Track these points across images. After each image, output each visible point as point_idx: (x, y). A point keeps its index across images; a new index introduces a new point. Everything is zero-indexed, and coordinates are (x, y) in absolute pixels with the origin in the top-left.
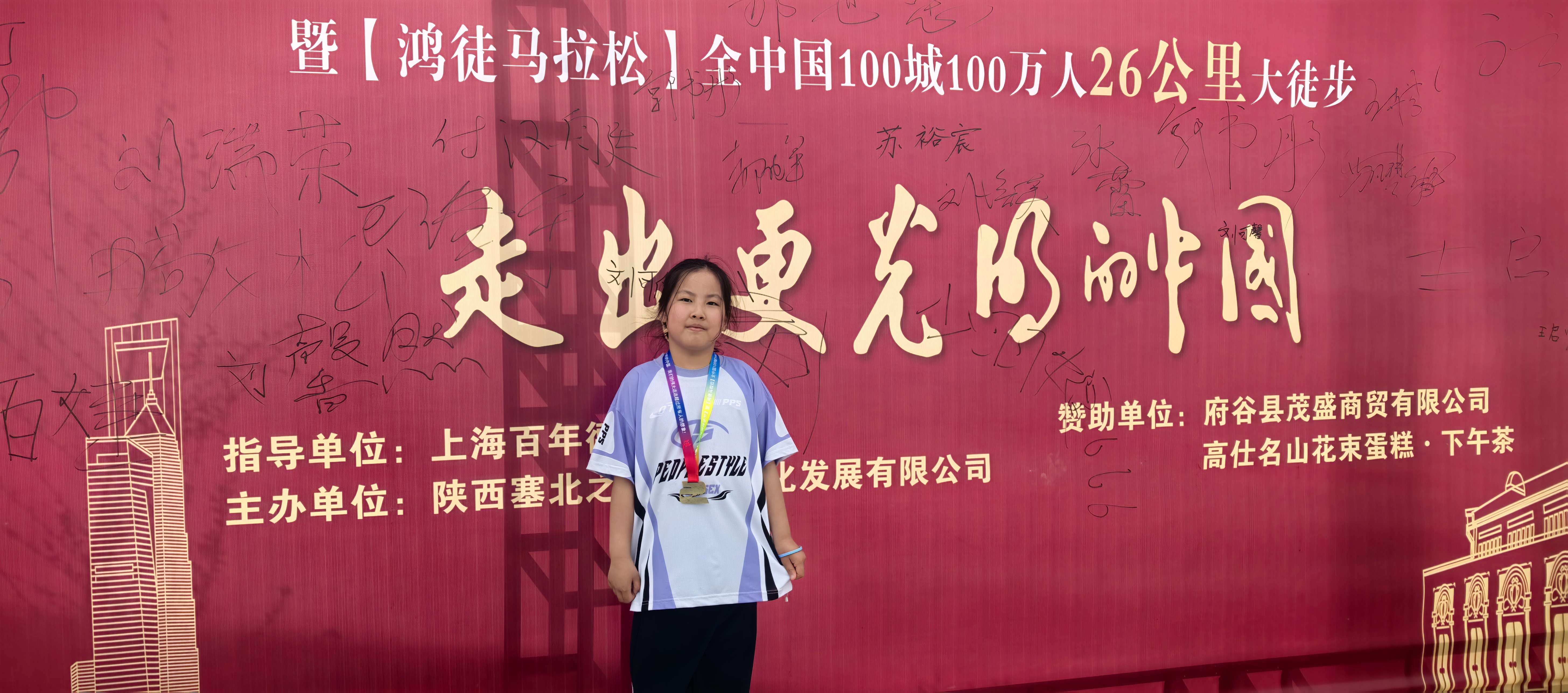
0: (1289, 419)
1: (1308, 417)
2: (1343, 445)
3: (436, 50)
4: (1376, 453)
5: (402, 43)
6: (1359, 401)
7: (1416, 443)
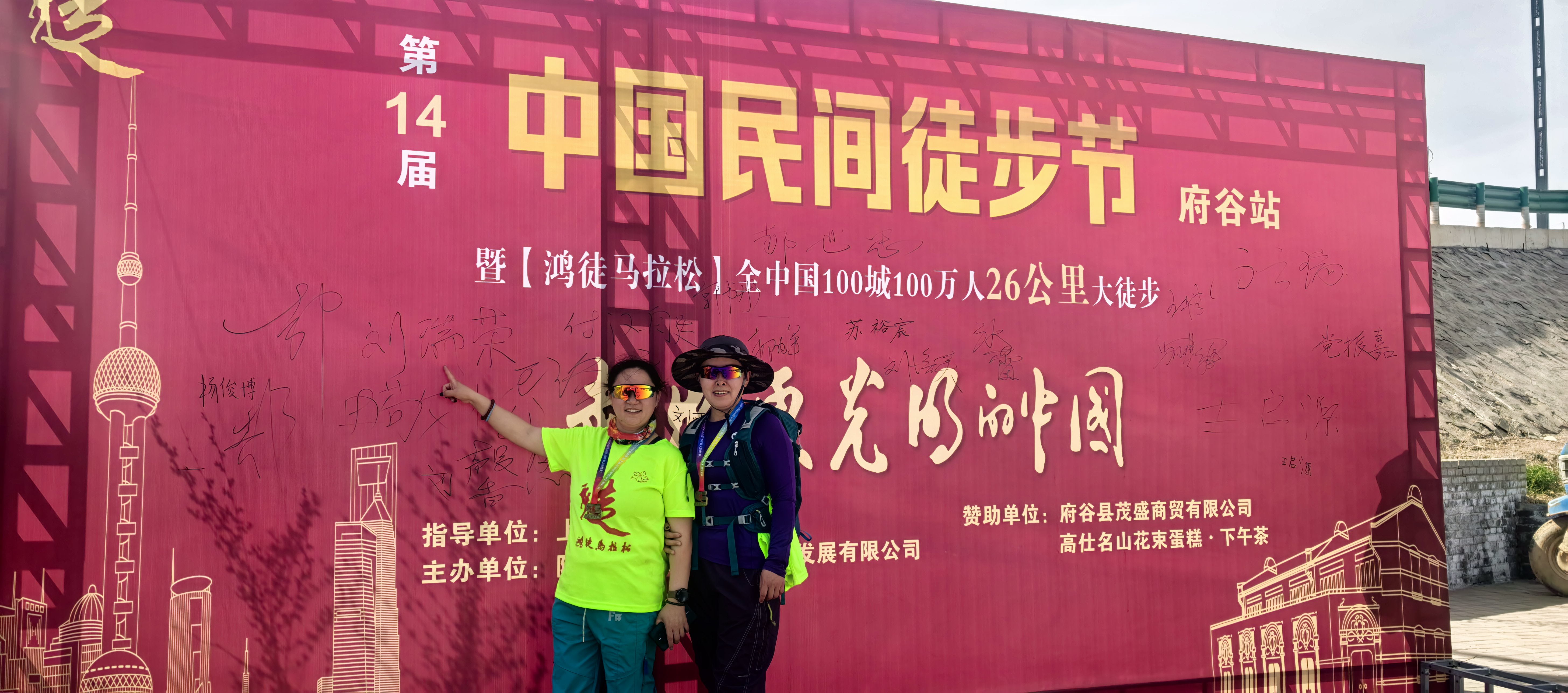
0: (1117, 519)
1: (1130, 518)
2: (1154, 538)
3: (569, 268)
4: (1177, 543)
5: (547, 263)
6: (1164, 507)
7: (1204, 537)
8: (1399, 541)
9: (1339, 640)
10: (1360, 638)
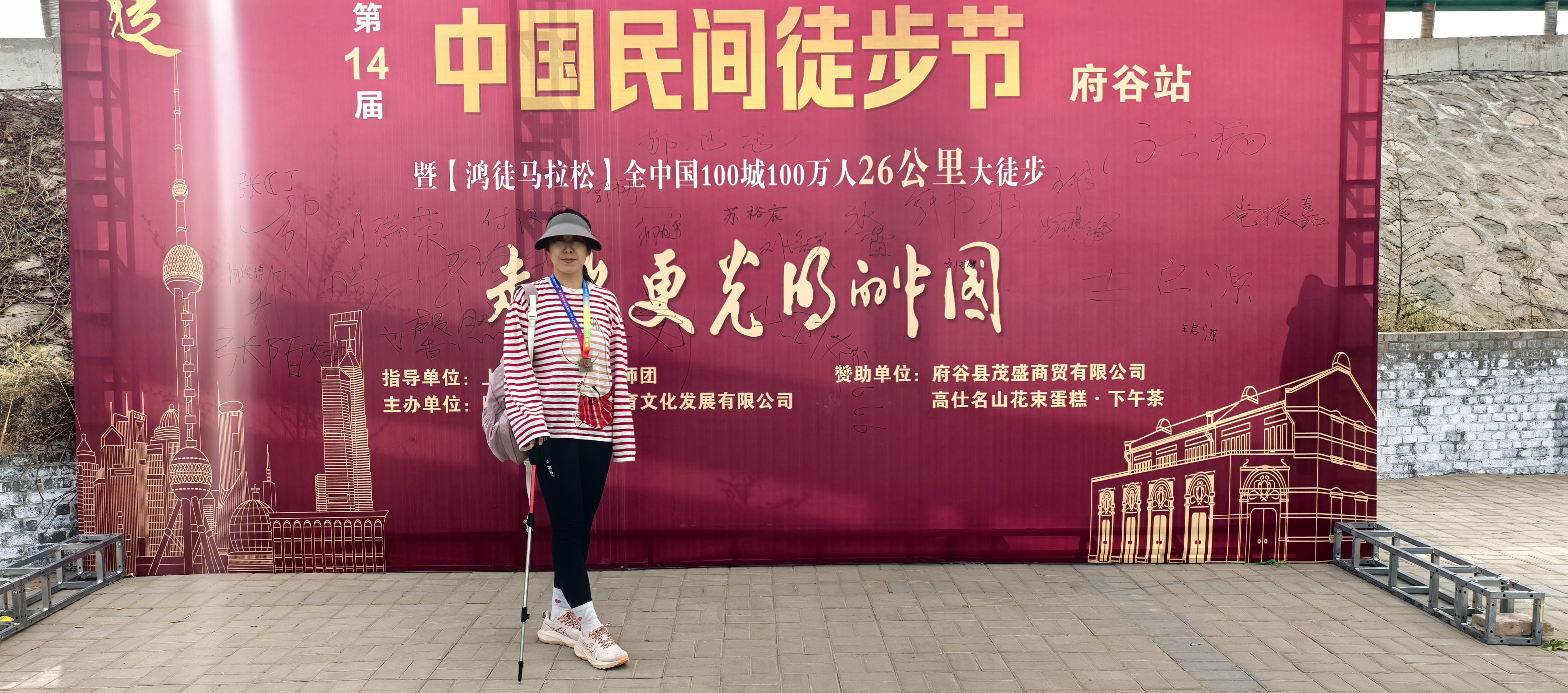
1: (1008, 378)
2: (1033, 397)
3: (485, 174)
4: (1058, 403)
5: (468, 171)
6: (1046, 370)
7: (1089, 398)
8: (1318, 407)
9: (1239, 498)
10: (1264, 496)
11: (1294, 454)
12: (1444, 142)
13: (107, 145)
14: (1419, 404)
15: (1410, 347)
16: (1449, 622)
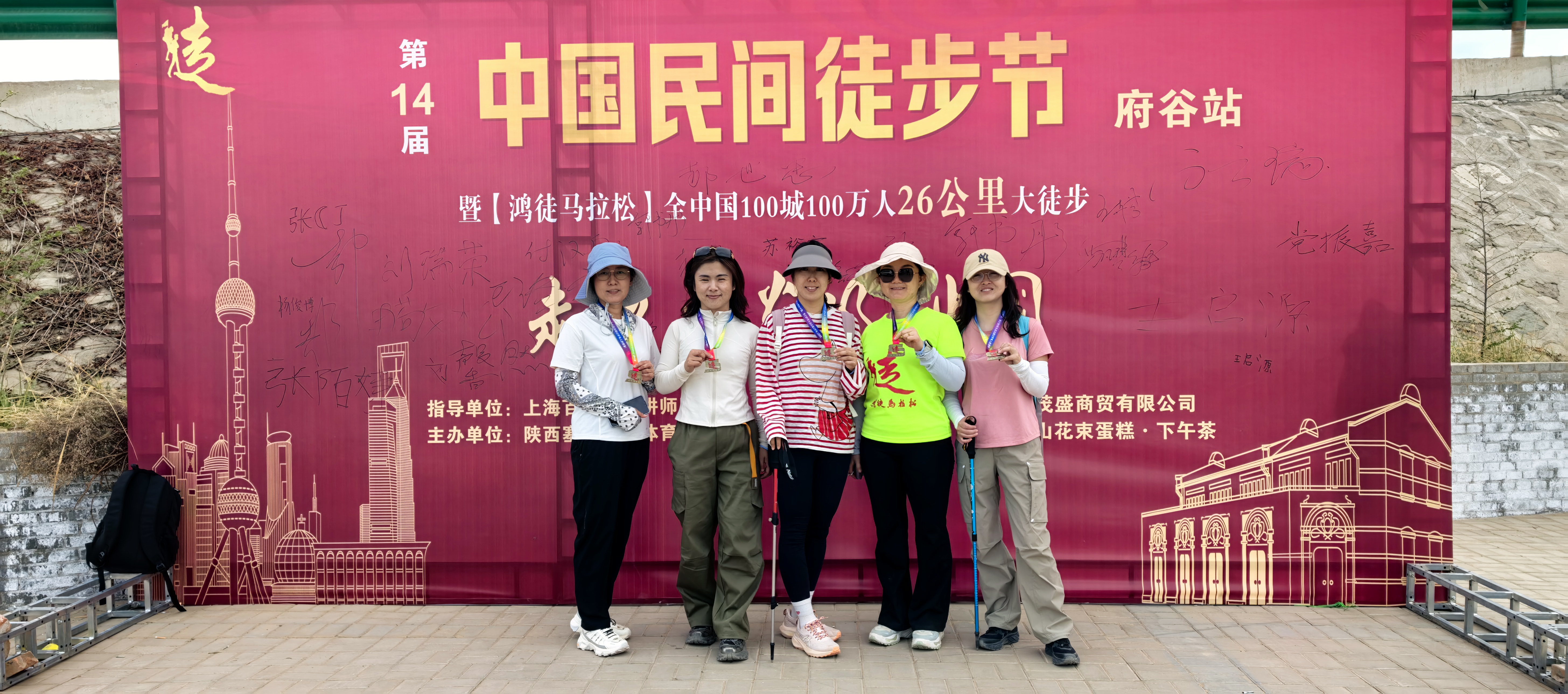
1: (1052, 410)
2: (1079, 428)
3: (528, 207)
4: (1105, 435)
5: (511, 205)
6: (1091, 401)
7: (1137, 430)
8: (1385, 441)
9: (1300, 536)
10: (1328, 535)
11: (1359, 490)
12: (1537, 165)
13: (161, 181)
14: (1507, 438)
15: (1496, 378)
16: (1527, 672)
